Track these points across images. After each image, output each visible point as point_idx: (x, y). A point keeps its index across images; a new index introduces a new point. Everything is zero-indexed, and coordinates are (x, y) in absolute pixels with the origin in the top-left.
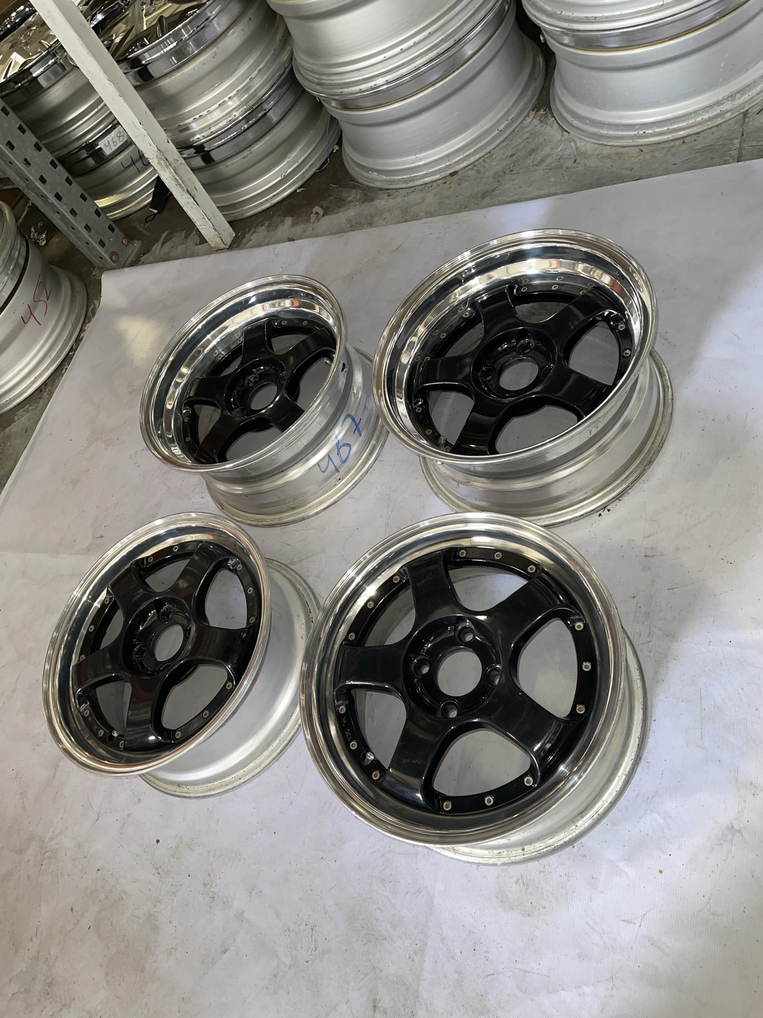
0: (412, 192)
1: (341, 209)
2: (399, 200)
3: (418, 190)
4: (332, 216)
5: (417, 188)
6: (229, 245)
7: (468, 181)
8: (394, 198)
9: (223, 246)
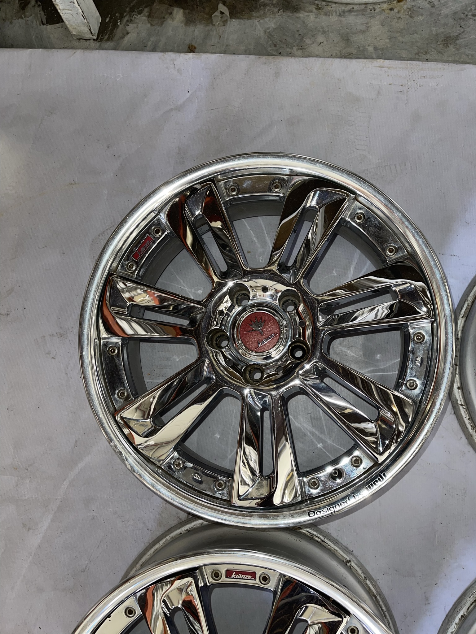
0: (350, 11)
1: (254, 14)
2: (334, 19)
3: (357, 11)
4: (242, 21)
5: (356, 7)
6: (96, 35)
7: (422, 15)
8: (326, 14)
9: (89, 36)
